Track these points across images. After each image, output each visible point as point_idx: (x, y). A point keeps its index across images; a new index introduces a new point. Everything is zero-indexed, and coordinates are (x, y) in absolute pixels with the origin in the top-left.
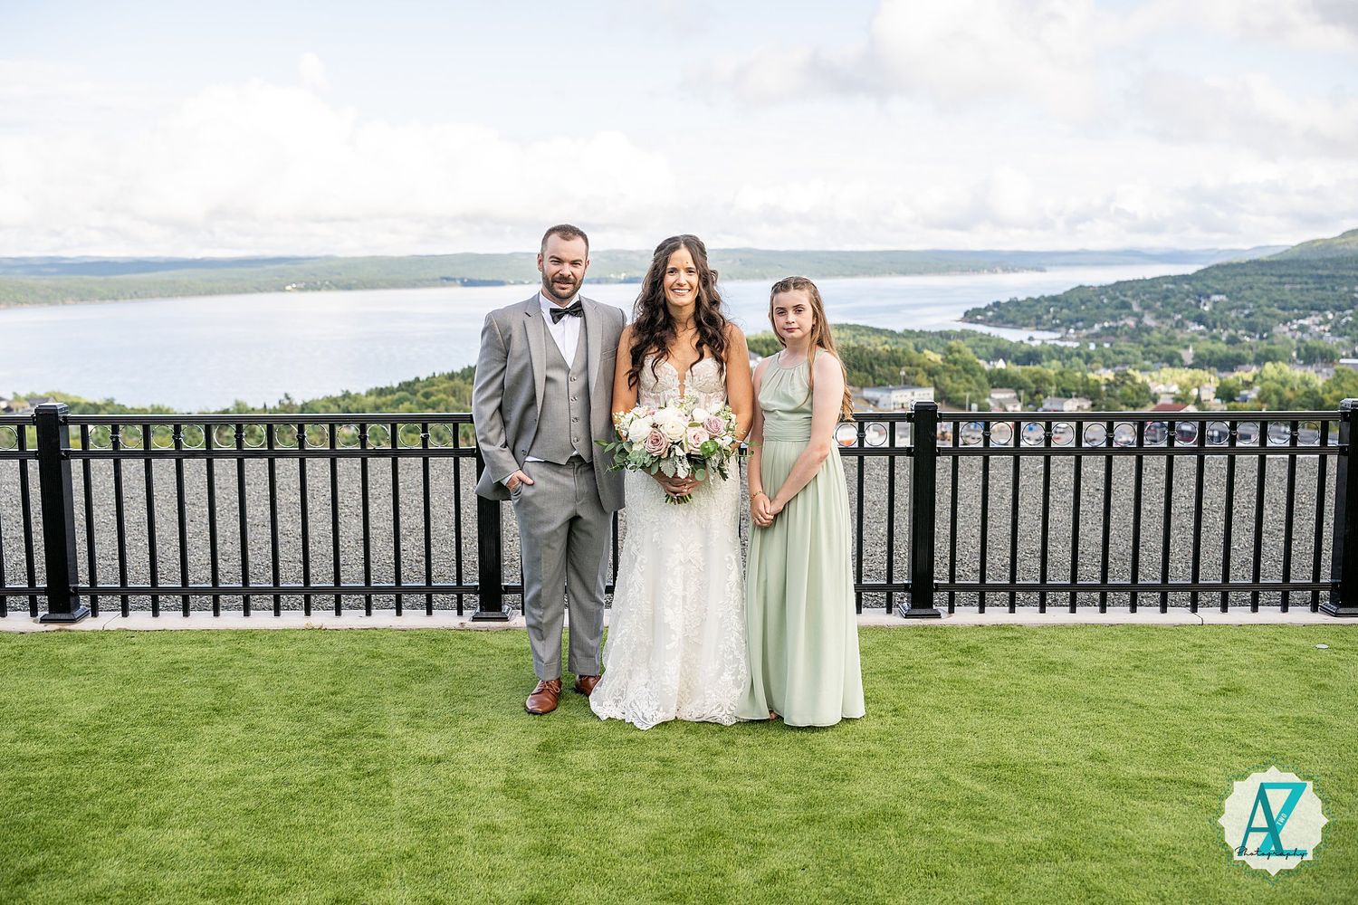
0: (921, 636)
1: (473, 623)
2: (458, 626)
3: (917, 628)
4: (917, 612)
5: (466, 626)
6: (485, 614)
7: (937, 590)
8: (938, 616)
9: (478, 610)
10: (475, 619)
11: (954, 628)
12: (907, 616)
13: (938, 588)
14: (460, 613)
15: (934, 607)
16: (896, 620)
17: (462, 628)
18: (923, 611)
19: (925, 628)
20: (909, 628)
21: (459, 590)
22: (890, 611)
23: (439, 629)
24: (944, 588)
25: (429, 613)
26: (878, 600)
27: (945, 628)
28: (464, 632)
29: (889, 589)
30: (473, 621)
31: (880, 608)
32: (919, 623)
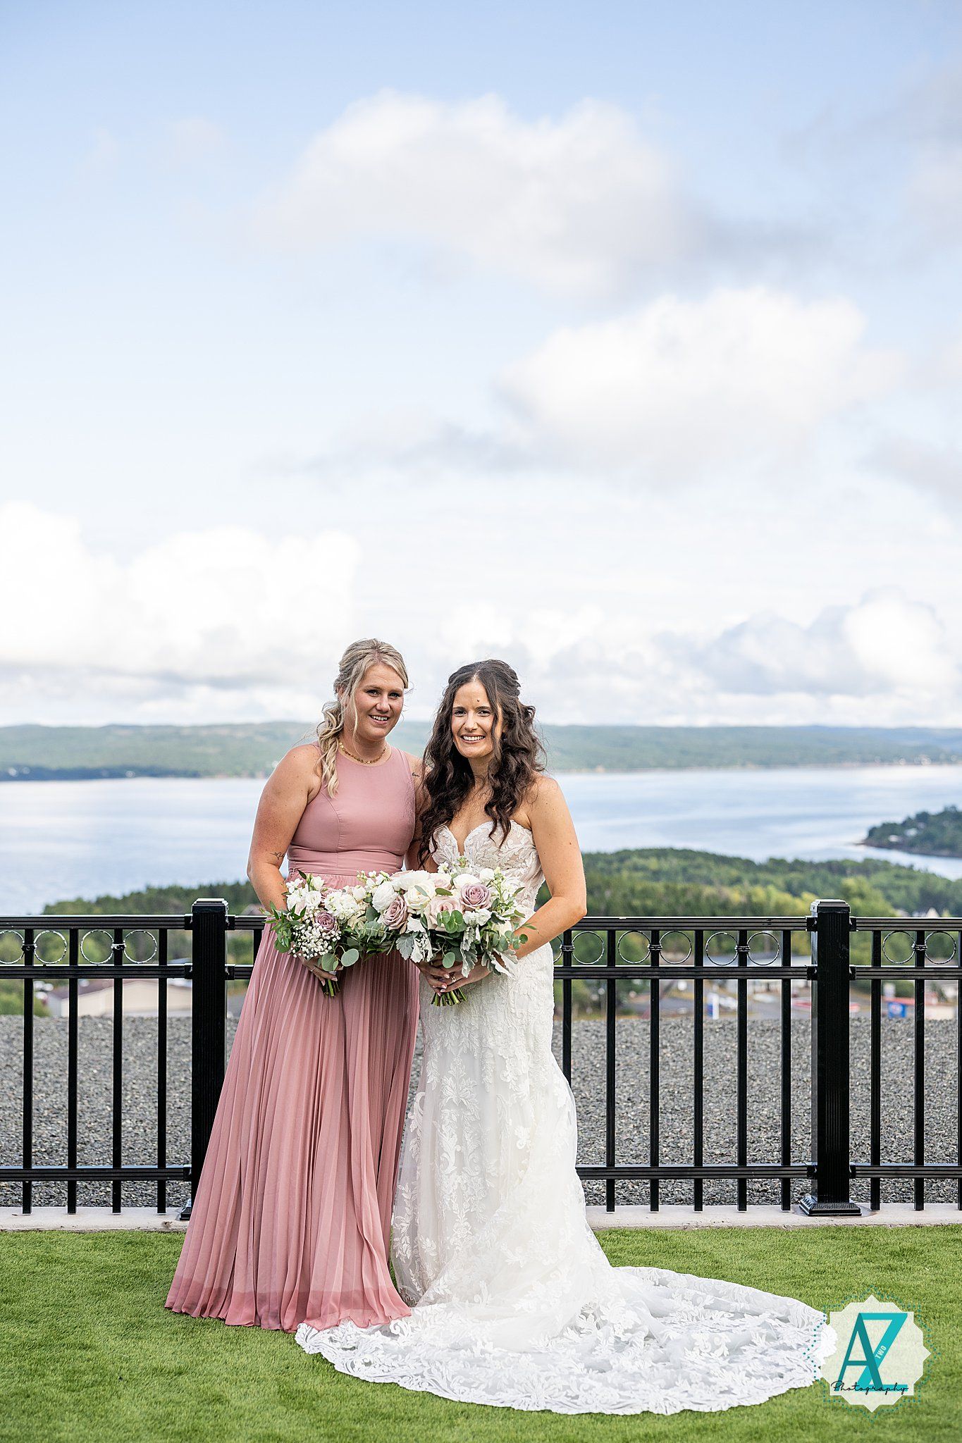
0: (833, 1238)
2: (160, 1227)
3: (828, 1228)
4: (826, 1206)
5: (172, 1227)
7: (854, 1176)
8: (857, 1213)
11: (881, 1229)
12: (812, 1213)
13: (855, 1172)
14: (161, 1209)
15: (851, 1201)
16: (795, 1218)
17: (167, 1231)
18: (839, 1206)
19: (838, 1229)
20: (815, 1229)
21: (161, 1175)
22: (786, 1206)
23: (132, 1231)
24: (864, 1172)
25: (117, 1209)
26: (765, 1191)
27: (866, 1230)
28: (169, 1236)
29: (784, 1173)
30: (181, 1219)
31: (773, 1202)
32: (830, 1223)
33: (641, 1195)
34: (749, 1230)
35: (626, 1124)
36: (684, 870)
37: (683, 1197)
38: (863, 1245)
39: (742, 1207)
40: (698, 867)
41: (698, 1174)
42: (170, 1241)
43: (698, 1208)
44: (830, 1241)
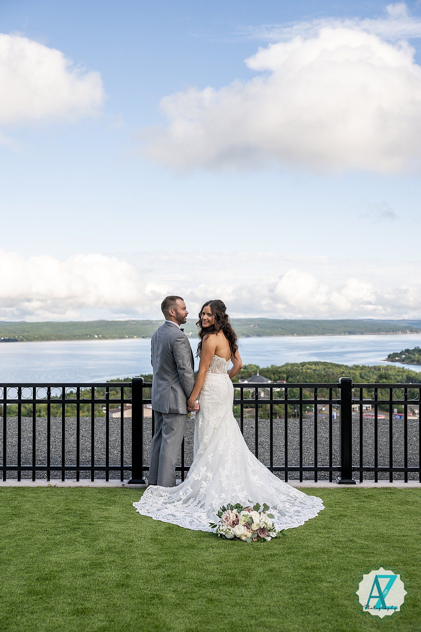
0: (346, 491)
1: (128, 485)
2: (121, 486)
3: (344, 488)
4: (344, 481)
5: (125, 486)
6: (134, 481)
7: (354, 471)
8: (354, 483)
9: (131, 479)
10: (129, 483)
11: (362, 489)
12: (340, 483)
13: (354, 469)
14: (122, 480)
15: (353, 479)
16: (334, 485)
17: (123, 487)
18: (347, 481)
19: (348, 488)
20: (340, 489)
21: (122, 469)
22: (331, 481)
23: (112, 488)
24: (357, 469)
25: (107, 480)
26: (325, 476)
27: (357, 489)
28: (124, 489)
29: (330, 470)
30: (128, 484)
31: (327, 479)
32: (345, 486)
33: (283, 477)
34: (317, 489)
35: (282, 453)
36: (324, 369)
37: (297, 478)
38: (355, 494)
39: (316, 481)
40: (329, 368)
41: (301, 469)
42: (124, 490)
43: (301, 481)
44: (344, 492)
